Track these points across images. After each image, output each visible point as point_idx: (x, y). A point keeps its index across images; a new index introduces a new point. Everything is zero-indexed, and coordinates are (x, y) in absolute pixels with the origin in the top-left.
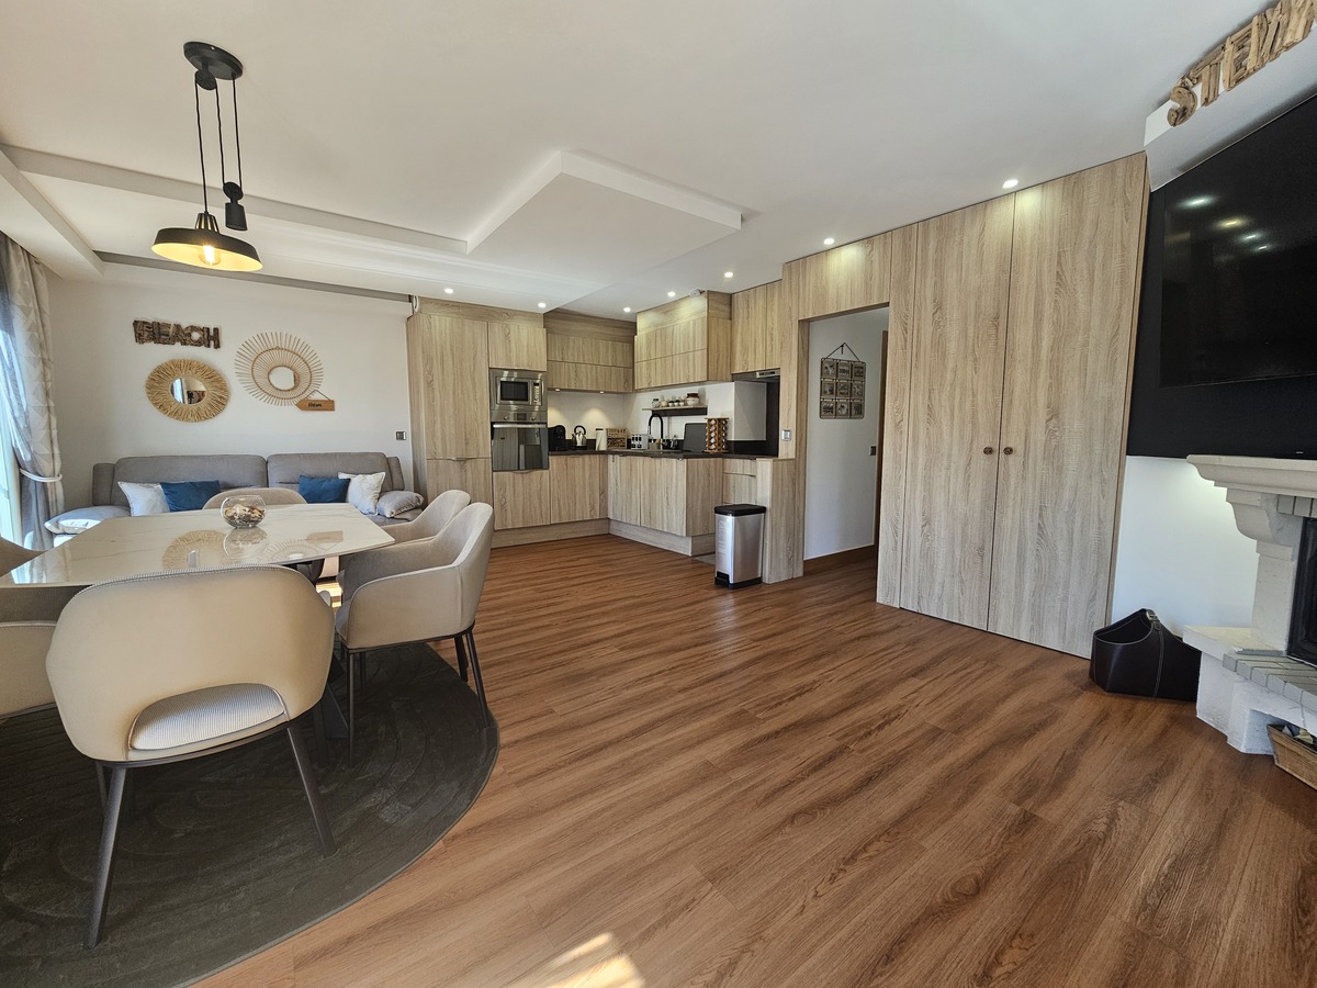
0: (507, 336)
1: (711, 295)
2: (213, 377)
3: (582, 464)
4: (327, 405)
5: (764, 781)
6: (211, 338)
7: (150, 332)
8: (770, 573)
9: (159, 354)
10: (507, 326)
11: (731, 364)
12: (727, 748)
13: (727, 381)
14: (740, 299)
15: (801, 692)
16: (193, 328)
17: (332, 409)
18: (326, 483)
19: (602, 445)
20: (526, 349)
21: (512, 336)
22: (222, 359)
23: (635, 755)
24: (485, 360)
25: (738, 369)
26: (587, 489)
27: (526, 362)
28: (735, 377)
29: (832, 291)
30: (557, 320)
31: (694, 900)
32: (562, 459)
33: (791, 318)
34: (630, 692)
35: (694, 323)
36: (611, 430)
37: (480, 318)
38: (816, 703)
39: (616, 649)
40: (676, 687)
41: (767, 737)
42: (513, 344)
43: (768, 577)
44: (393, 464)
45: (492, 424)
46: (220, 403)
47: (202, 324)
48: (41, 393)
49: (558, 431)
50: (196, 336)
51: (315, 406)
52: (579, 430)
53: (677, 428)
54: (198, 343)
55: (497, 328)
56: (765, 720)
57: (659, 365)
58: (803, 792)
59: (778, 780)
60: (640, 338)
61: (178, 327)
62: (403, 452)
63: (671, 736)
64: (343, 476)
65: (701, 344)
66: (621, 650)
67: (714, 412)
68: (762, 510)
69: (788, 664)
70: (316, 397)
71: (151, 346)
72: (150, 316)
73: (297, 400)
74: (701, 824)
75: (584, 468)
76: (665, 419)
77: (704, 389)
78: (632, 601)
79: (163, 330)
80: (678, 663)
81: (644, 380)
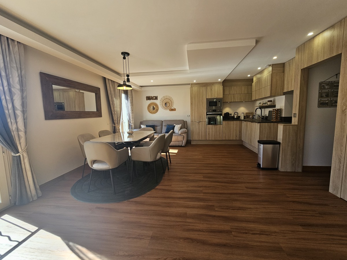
0: (211, 90)
1: (273, 66)
2: (156, 105)
3: (233, 124)
4: (174, 110)
5: (193, 226)
6: (156, 98)
7: (148, 98)
8: (281, 167)
9: (150, 102)
10: (212, 87)
11: (283, 89)
12: (196, 212)
13: (281, 95)
14: (287, 64)
15: (240, 209)
16: (154, 97)
17: (175, 110)
18: (171, 126)
19: (242, 118)
20: (217, 92)
21: (213, 90)
22: (157, 102)
23: (174, 203)
24: (205, 96)
25: (285, 91)
26: (235, 131)
27: (216, 96)
28: (284, 94)
29: (315, 54)
30: (227, 83)
31: (144, 239)
32: (227, 122)
33: (298, 68)
34: (192, 188)
35: (268, 76)
36: (247, 113)
37: (205, 86)
38: (241, 215)
39: (202, 177)
40: (203, 192)
41: (210, 216)
42: (213, 92)
43: (281, 169)
44: (185, 122)
45: (207, 113)
46: (157, 110)
47: (155, 96)
48: (131, 110)
49: (227, 114)
50: (154, 98)
51: (172, 110)
52: (235, 114)
53: (266, 112)
54: (154, 99)
55: (209, 88)
56: (216, 211)
57: (258, 92)
58: (198, 235)
59: (197, 228)
60: (254, 84)
61: (152, 97)
62: (188, 120)
63: (186, 202)
64: (174, 125)
65: (269, 84)
66: (203, 177)
67: (278, 107)
68: (279, 143)
69: (248, 199)
70: (173, 108)
71: (148, 100)
72: (148, 95)
73: (169, 109)
74: (165, 225)
75: (234, 125)
76: (263, 110)
77: (275, 99)
78: (224, 165)
79: (150, 97)
80: (213, 186)
81: (254, 97)
